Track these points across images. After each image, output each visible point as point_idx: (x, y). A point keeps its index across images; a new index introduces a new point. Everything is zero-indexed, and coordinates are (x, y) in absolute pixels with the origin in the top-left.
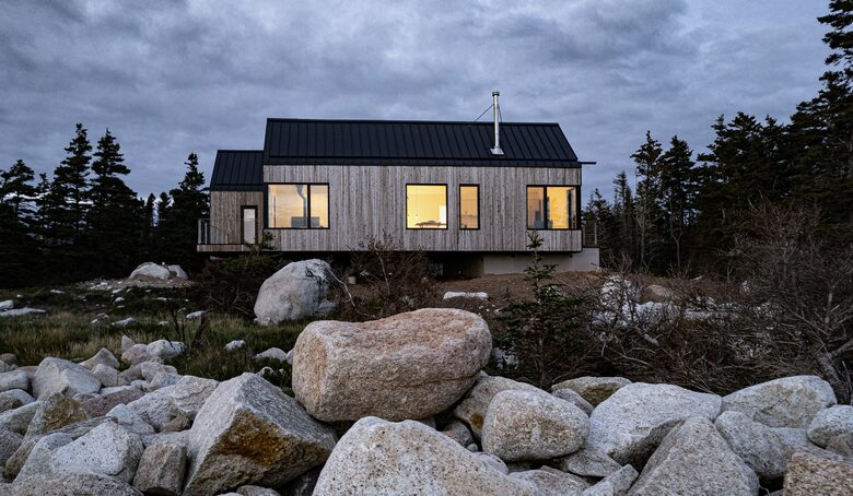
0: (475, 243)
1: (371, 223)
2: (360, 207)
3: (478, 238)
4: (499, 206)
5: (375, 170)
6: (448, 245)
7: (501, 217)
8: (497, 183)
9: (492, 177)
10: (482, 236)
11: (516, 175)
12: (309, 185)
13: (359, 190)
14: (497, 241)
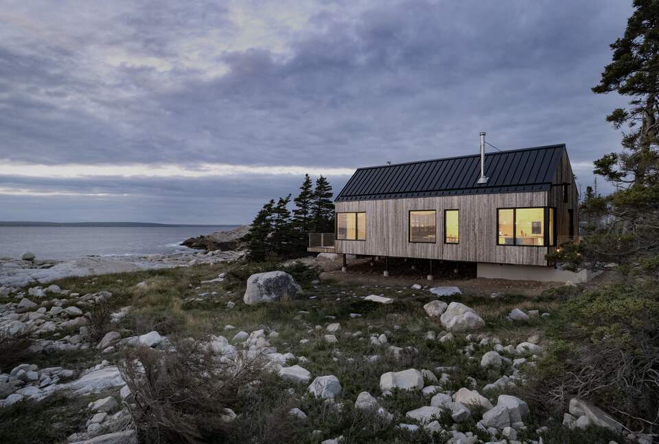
0: (454, 255)
1: (388, 238)
2: (382, 227)
3: (457, 251)
4: (474, 226)
5: (391, 201)
6: (436, 255)
7: (475, 234)
8: (472, 207)
9: (469, 202)
10: (460, 250)
11: (488, 201)
12: (357, 213)
13: (381, 215)
14: (472, 253)
